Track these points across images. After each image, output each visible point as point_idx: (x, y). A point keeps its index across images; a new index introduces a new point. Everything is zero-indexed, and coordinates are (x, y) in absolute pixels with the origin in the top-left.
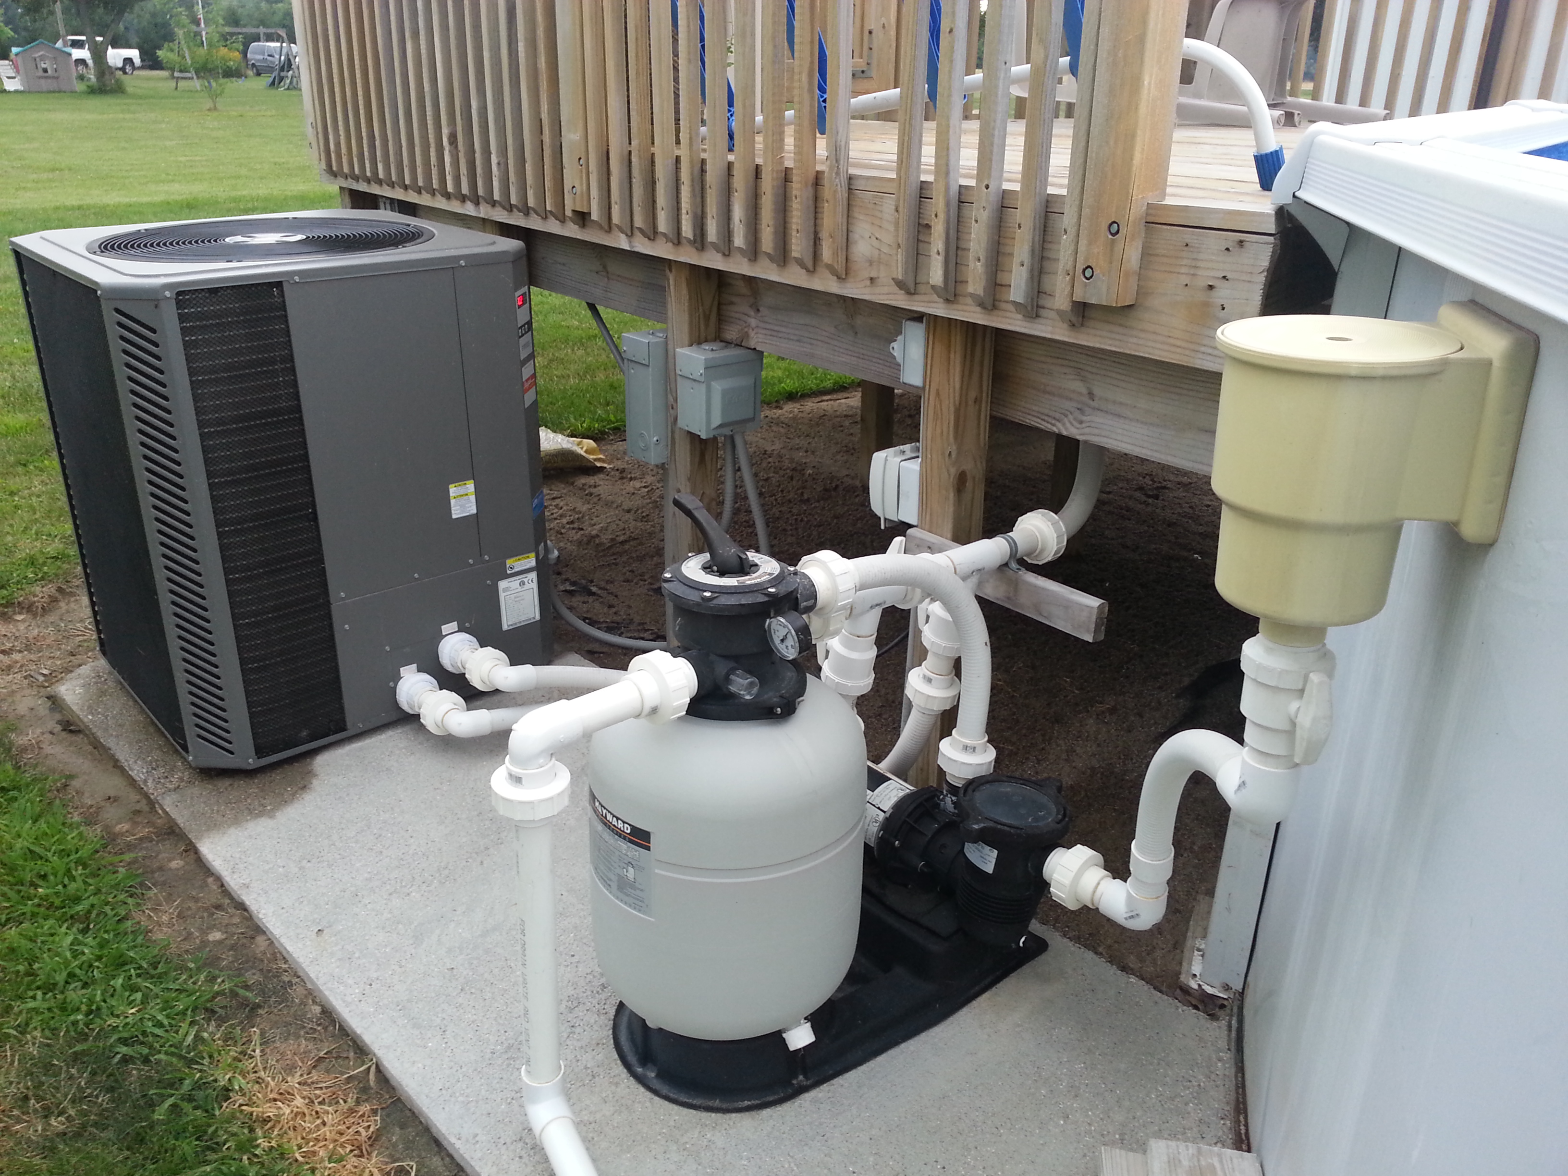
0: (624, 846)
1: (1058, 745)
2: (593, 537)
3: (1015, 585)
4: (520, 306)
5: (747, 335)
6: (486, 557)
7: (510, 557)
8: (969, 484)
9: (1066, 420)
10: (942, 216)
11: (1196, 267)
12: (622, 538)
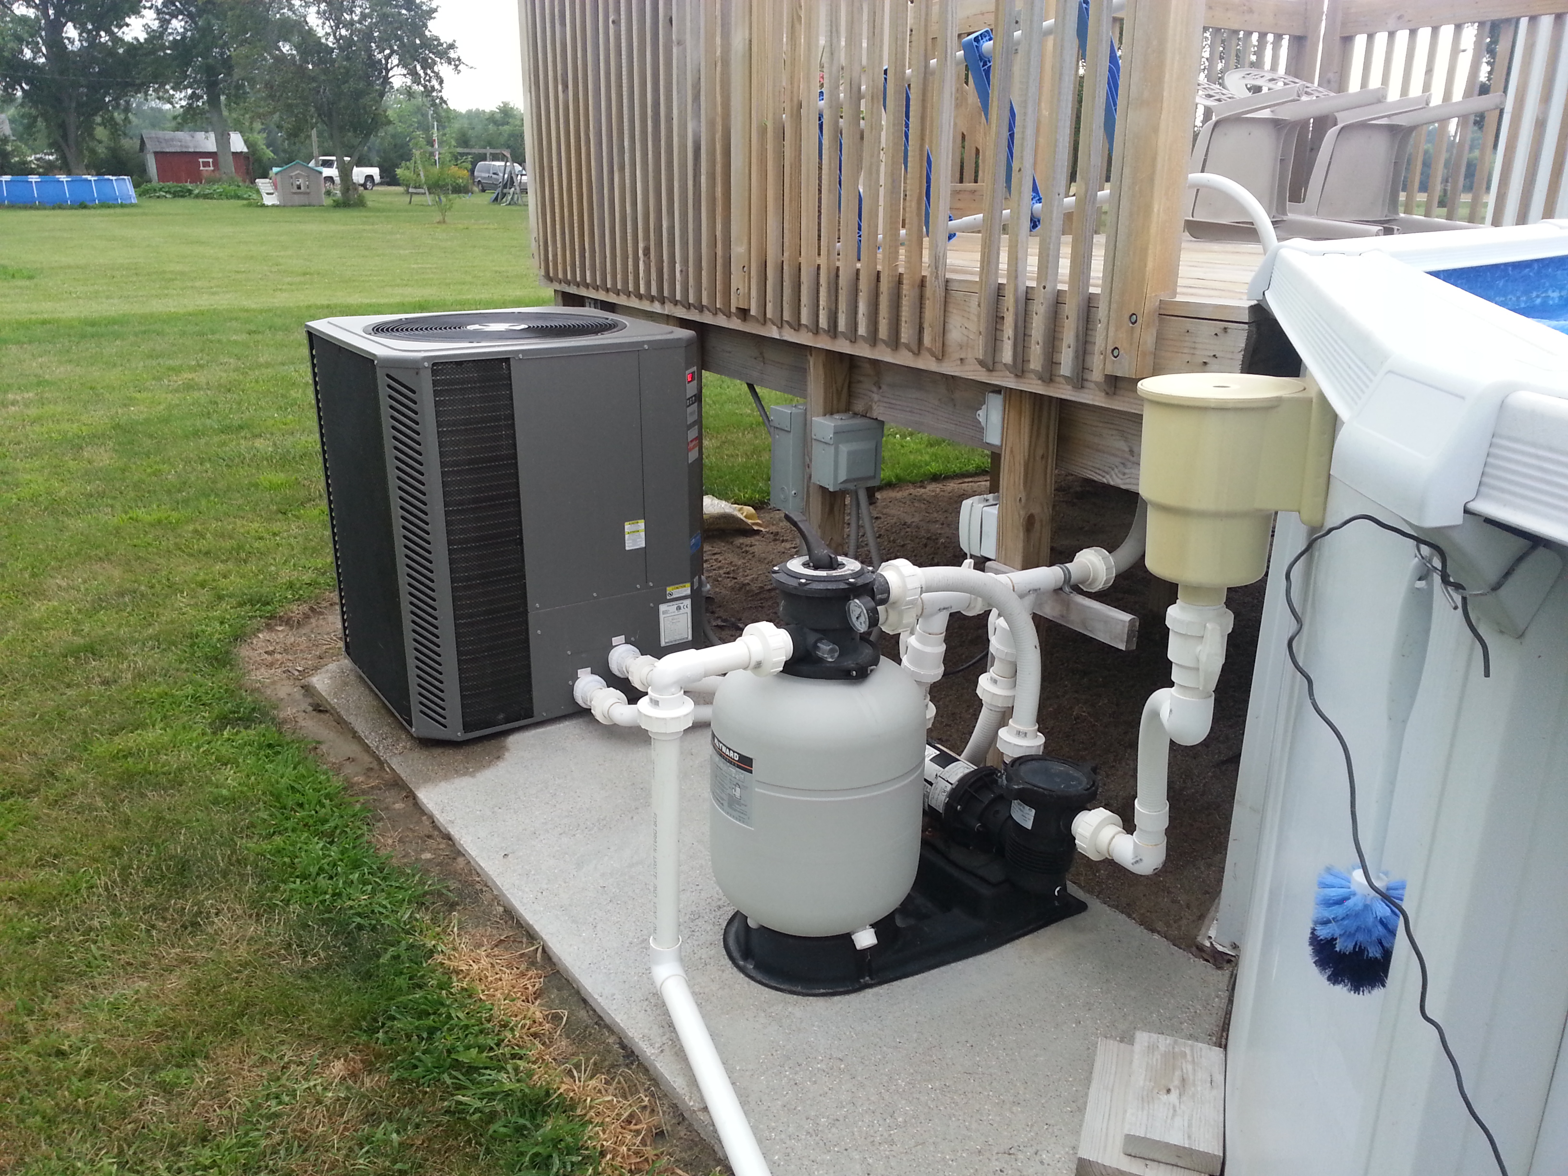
0: (733, 770)
2: (744, 585)
3: (1067, 605)
4: (689, 382)
5: (871, 407)
6: (651, 584)
7: (670, 585)
8: (1037, 526)
9: (1113, 473)
10: (1011, 309)
11: (1194, 348)
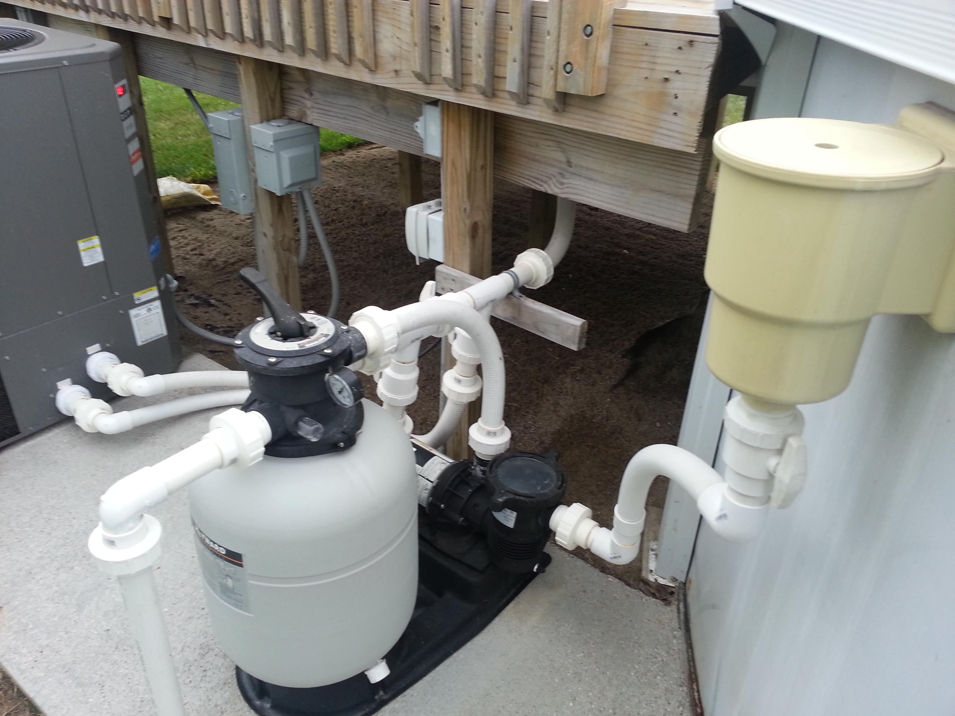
0: (222, 563)
1: (548, 400)
2: (210, 261)
3: (519, 308)
4: (120, 96)
5: (304, 114)
6: (117, 293)
7: (137, 291)
8: (480, 231)
9: (550, 182)
10: (448, 20)
11: (655, 63)
12: (232, 260)
